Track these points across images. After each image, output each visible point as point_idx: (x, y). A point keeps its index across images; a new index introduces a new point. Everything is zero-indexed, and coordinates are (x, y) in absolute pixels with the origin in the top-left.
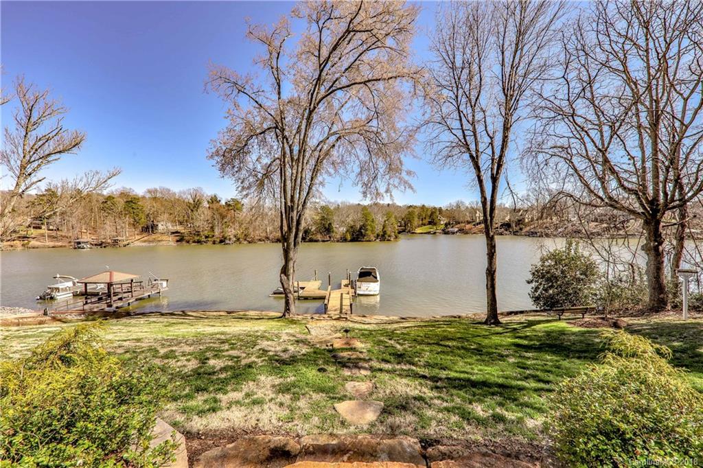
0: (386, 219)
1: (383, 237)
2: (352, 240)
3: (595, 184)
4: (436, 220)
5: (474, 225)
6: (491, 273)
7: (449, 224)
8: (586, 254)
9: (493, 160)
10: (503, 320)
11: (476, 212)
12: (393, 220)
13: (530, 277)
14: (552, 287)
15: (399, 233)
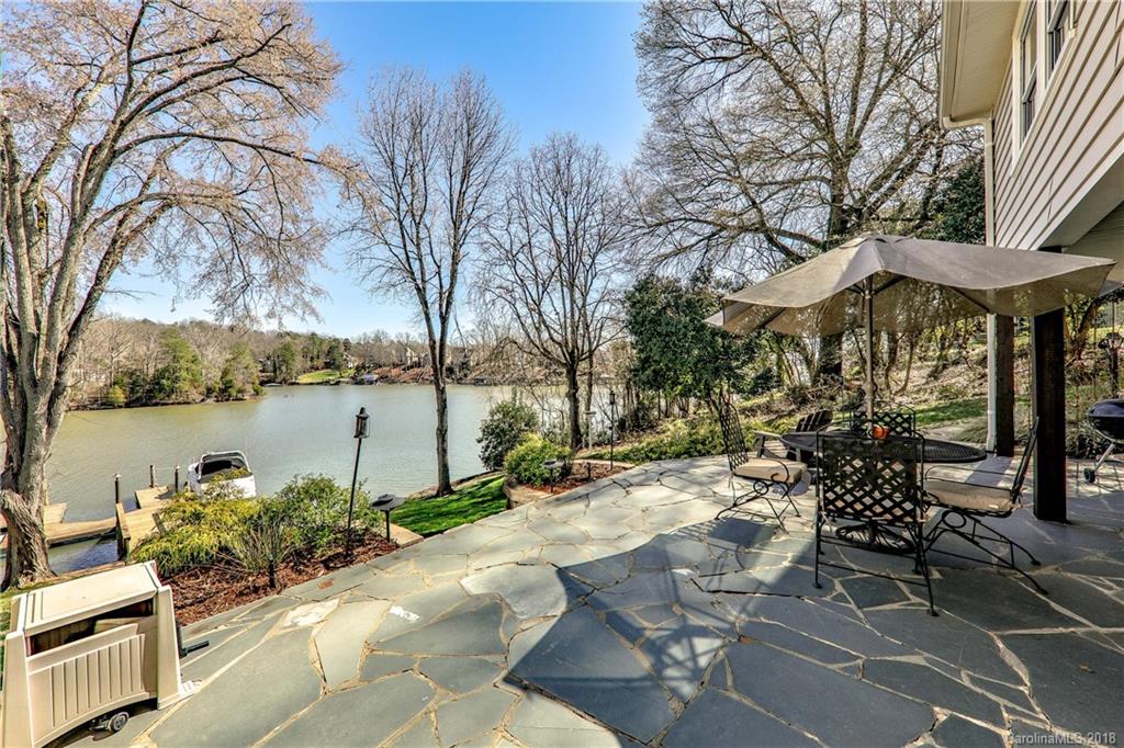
0: (230, 357)
1: (224, 393)
2: (128, 405)
3: (533, 333)
4: (339, 361)
5: (404, 370)
6: (442, 433)
7: (364, 367)
8: (529, 403)
9: (441, 294)
10: (455, 488)
11: (406, 351)
12: (247, 359)
13: (480, 435)
14: (500, 443)
15: (262, 383)
